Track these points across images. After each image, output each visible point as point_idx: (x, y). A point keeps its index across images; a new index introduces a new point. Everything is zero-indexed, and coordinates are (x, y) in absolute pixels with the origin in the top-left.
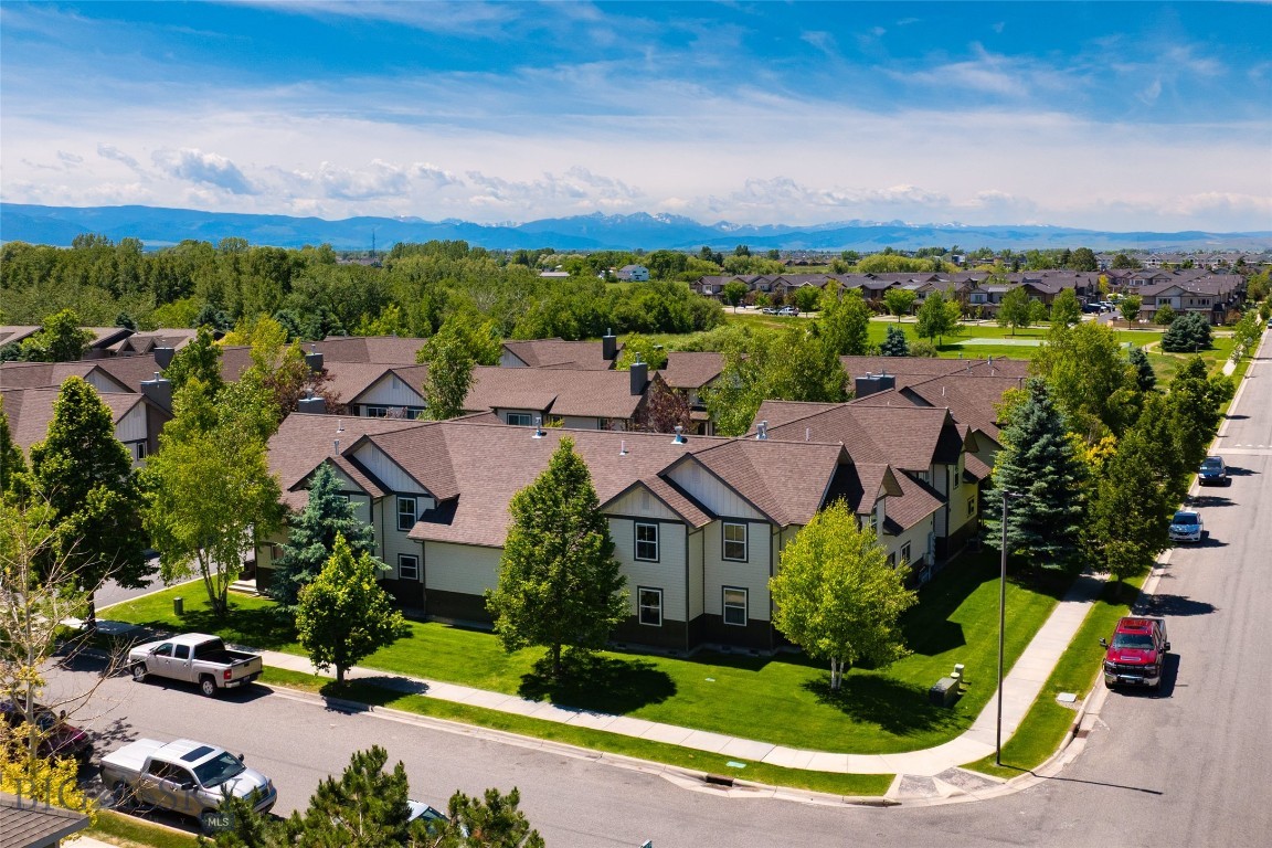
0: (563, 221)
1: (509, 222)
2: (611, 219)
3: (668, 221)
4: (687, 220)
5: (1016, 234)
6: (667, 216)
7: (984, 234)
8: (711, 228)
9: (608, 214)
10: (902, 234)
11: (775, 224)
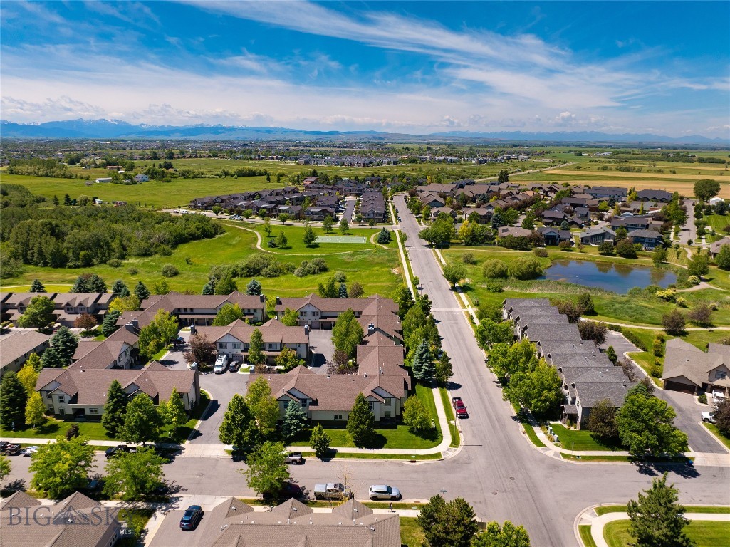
0: (63, 122)
1: (34, 123)
2: (87, 122)
3: (116, 123)
4: (125, 123)
5: (269, 131)
6: (116, 121)
7: (257, 131)
8: (136, 127)
9: (86, 119)
10: (222, 130)
11: (166, 125)
